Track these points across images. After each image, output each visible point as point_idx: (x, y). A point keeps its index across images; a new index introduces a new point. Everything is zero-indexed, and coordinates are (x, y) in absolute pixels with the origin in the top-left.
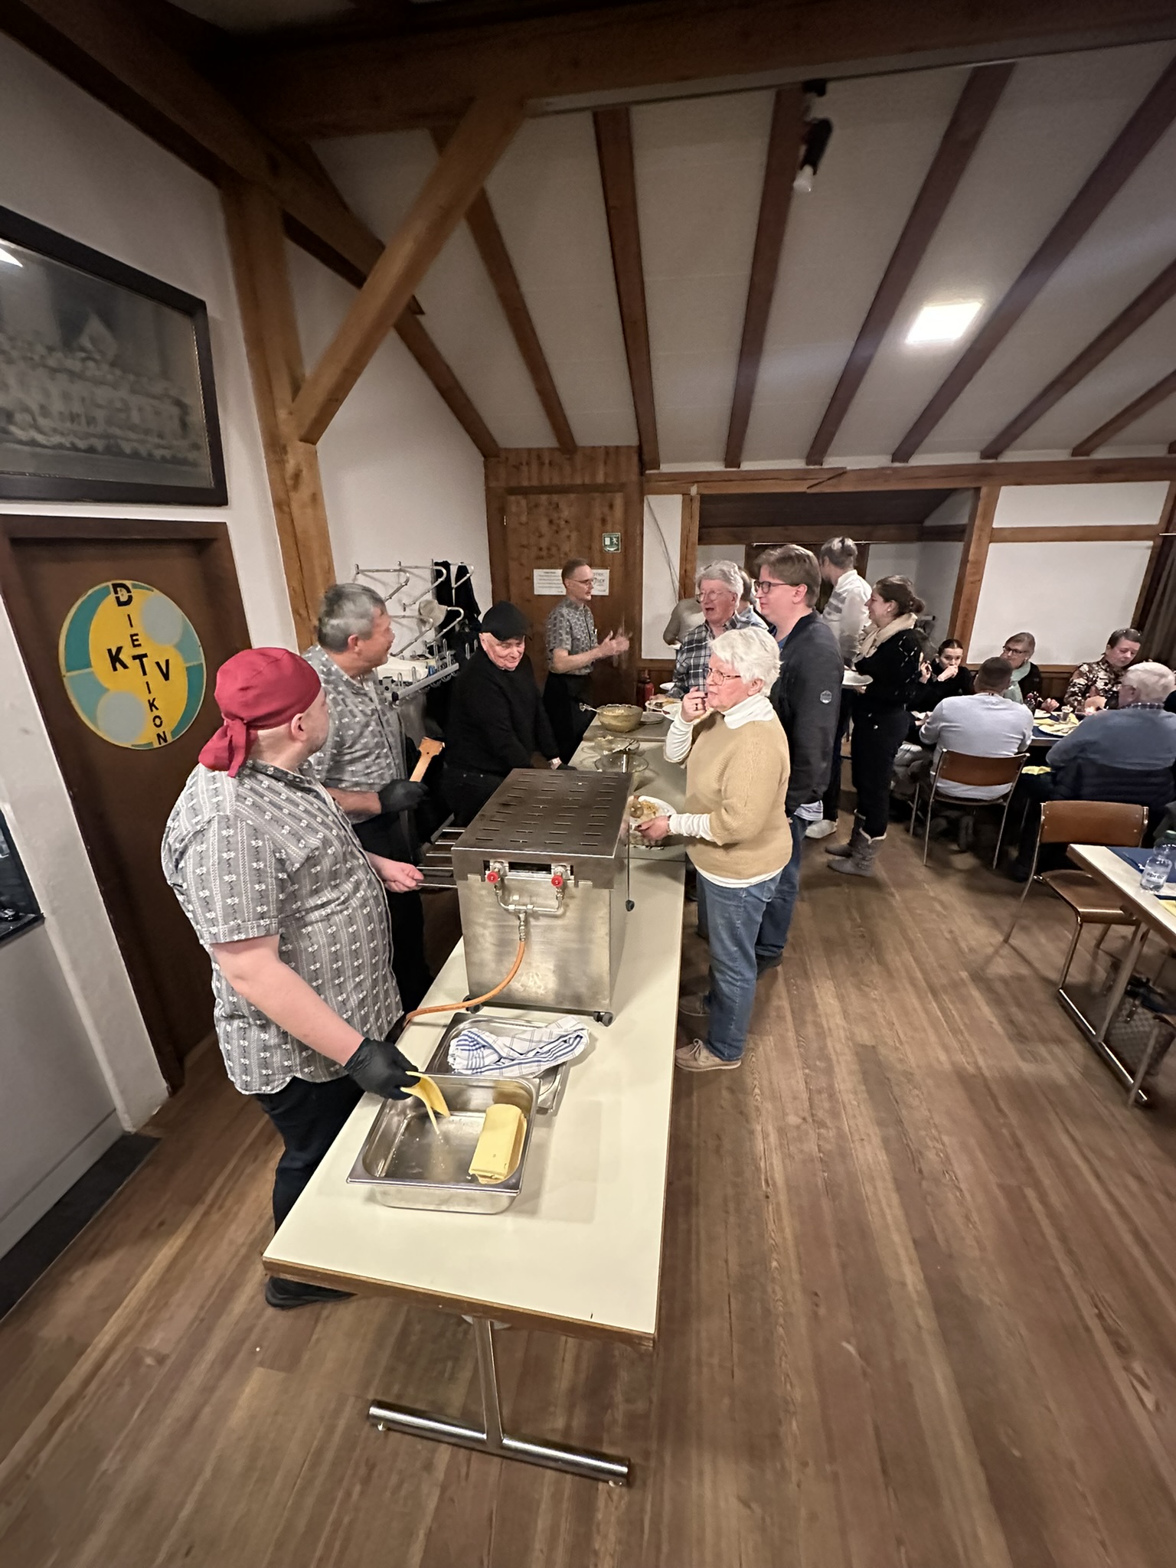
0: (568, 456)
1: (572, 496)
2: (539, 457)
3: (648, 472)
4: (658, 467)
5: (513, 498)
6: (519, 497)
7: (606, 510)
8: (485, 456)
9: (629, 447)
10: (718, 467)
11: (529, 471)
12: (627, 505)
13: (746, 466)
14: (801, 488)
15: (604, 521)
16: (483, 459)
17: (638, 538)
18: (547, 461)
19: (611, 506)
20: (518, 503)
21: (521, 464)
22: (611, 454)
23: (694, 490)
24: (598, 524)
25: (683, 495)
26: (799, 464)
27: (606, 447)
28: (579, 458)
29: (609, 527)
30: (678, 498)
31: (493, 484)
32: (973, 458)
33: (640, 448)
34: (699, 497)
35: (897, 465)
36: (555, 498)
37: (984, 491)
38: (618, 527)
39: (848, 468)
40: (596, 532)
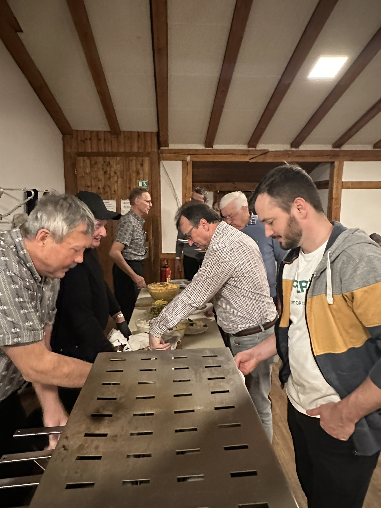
0: (116, 136)
1: (118, 158)
2: (97, 136)
3: (161, 148)
4: (167, 146)
5: (81, 158)
6: (85, 158)
7: (139, 166)
8: (62, 134)
9: (152, 133)
10: (201, 147)
11: (91, 144)
12: (152, 164)
13: (216, 147)
14: (246, 159)
15: (138, 173)
16: (61, 135)
17: (158, 183)
18: (103, 138)
19: (142, 165)
20: (84, 161)
21: (86, 139)
22: (141, 136)
23: (188, 158)
24: (134, 175)
25: (183, 161)
26: (244, 147)
27: (138, 132)
28: (122, 137)
29: (141, 176)
30: (180, 163)
31: (68, 150)
32: (329, 148)
33: (158, 134)
34: (191, 162)
35: (293, 149)
36: (108, 159)
37: (336, 164)
38: (147, 176)
39: (270, 150)
40: (134, 180)
